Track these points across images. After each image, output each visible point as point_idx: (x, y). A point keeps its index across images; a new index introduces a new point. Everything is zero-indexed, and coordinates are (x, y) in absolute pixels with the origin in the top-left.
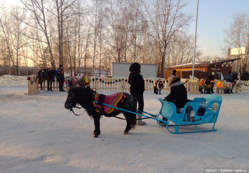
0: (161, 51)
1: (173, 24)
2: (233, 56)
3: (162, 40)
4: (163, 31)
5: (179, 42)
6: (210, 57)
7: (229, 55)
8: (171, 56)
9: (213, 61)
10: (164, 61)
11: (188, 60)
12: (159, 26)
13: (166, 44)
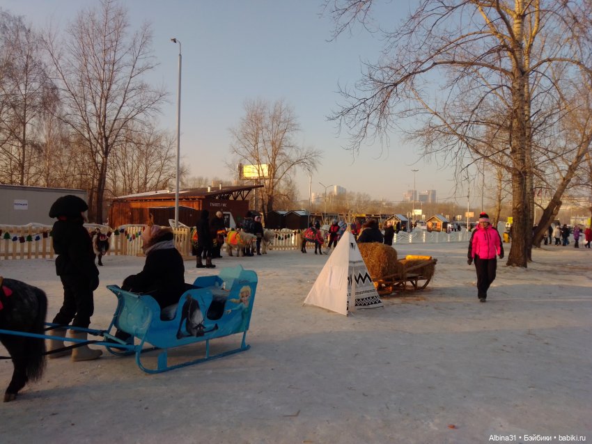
0: (94, 160)
1: (123, 103)
2: (247, 179)
3: (97, 135)
4: (99, 116)
5: (138, 144)
6: (204, 178)
7: (240, 179)
8: (119, 174)
9: (212, 189)
10: (104, 183)
11: (161, 184)
12: (89, 103)
13: (107, 146)
